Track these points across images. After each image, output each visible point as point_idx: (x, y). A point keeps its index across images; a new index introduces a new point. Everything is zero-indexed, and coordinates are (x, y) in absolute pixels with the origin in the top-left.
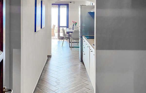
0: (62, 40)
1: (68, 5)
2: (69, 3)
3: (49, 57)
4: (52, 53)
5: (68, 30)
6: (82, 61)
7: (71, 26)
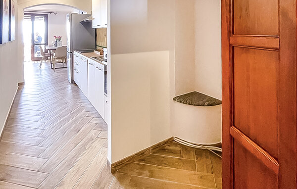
0: (39, 62)
1: (46, 16)
2: (49, 14)
3: (21, 85)
4: (25, 78)
5: (47, 47)
6: (73, 82)
7: (52, 42)
